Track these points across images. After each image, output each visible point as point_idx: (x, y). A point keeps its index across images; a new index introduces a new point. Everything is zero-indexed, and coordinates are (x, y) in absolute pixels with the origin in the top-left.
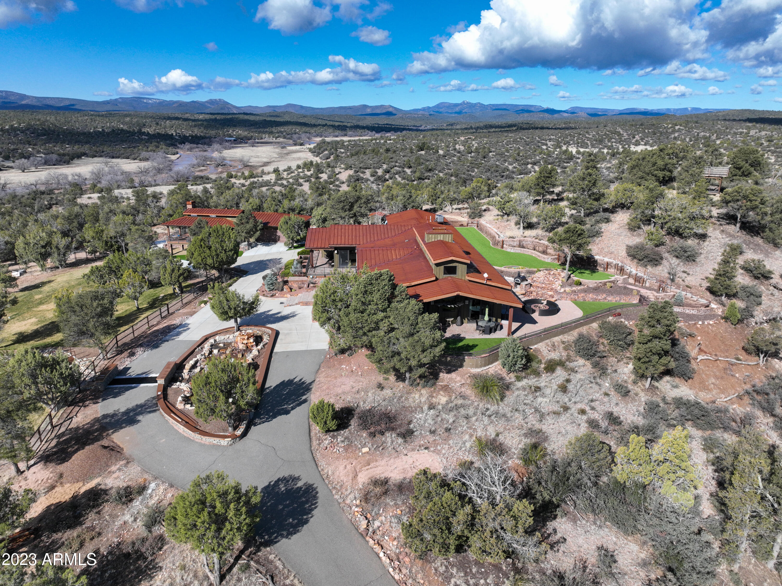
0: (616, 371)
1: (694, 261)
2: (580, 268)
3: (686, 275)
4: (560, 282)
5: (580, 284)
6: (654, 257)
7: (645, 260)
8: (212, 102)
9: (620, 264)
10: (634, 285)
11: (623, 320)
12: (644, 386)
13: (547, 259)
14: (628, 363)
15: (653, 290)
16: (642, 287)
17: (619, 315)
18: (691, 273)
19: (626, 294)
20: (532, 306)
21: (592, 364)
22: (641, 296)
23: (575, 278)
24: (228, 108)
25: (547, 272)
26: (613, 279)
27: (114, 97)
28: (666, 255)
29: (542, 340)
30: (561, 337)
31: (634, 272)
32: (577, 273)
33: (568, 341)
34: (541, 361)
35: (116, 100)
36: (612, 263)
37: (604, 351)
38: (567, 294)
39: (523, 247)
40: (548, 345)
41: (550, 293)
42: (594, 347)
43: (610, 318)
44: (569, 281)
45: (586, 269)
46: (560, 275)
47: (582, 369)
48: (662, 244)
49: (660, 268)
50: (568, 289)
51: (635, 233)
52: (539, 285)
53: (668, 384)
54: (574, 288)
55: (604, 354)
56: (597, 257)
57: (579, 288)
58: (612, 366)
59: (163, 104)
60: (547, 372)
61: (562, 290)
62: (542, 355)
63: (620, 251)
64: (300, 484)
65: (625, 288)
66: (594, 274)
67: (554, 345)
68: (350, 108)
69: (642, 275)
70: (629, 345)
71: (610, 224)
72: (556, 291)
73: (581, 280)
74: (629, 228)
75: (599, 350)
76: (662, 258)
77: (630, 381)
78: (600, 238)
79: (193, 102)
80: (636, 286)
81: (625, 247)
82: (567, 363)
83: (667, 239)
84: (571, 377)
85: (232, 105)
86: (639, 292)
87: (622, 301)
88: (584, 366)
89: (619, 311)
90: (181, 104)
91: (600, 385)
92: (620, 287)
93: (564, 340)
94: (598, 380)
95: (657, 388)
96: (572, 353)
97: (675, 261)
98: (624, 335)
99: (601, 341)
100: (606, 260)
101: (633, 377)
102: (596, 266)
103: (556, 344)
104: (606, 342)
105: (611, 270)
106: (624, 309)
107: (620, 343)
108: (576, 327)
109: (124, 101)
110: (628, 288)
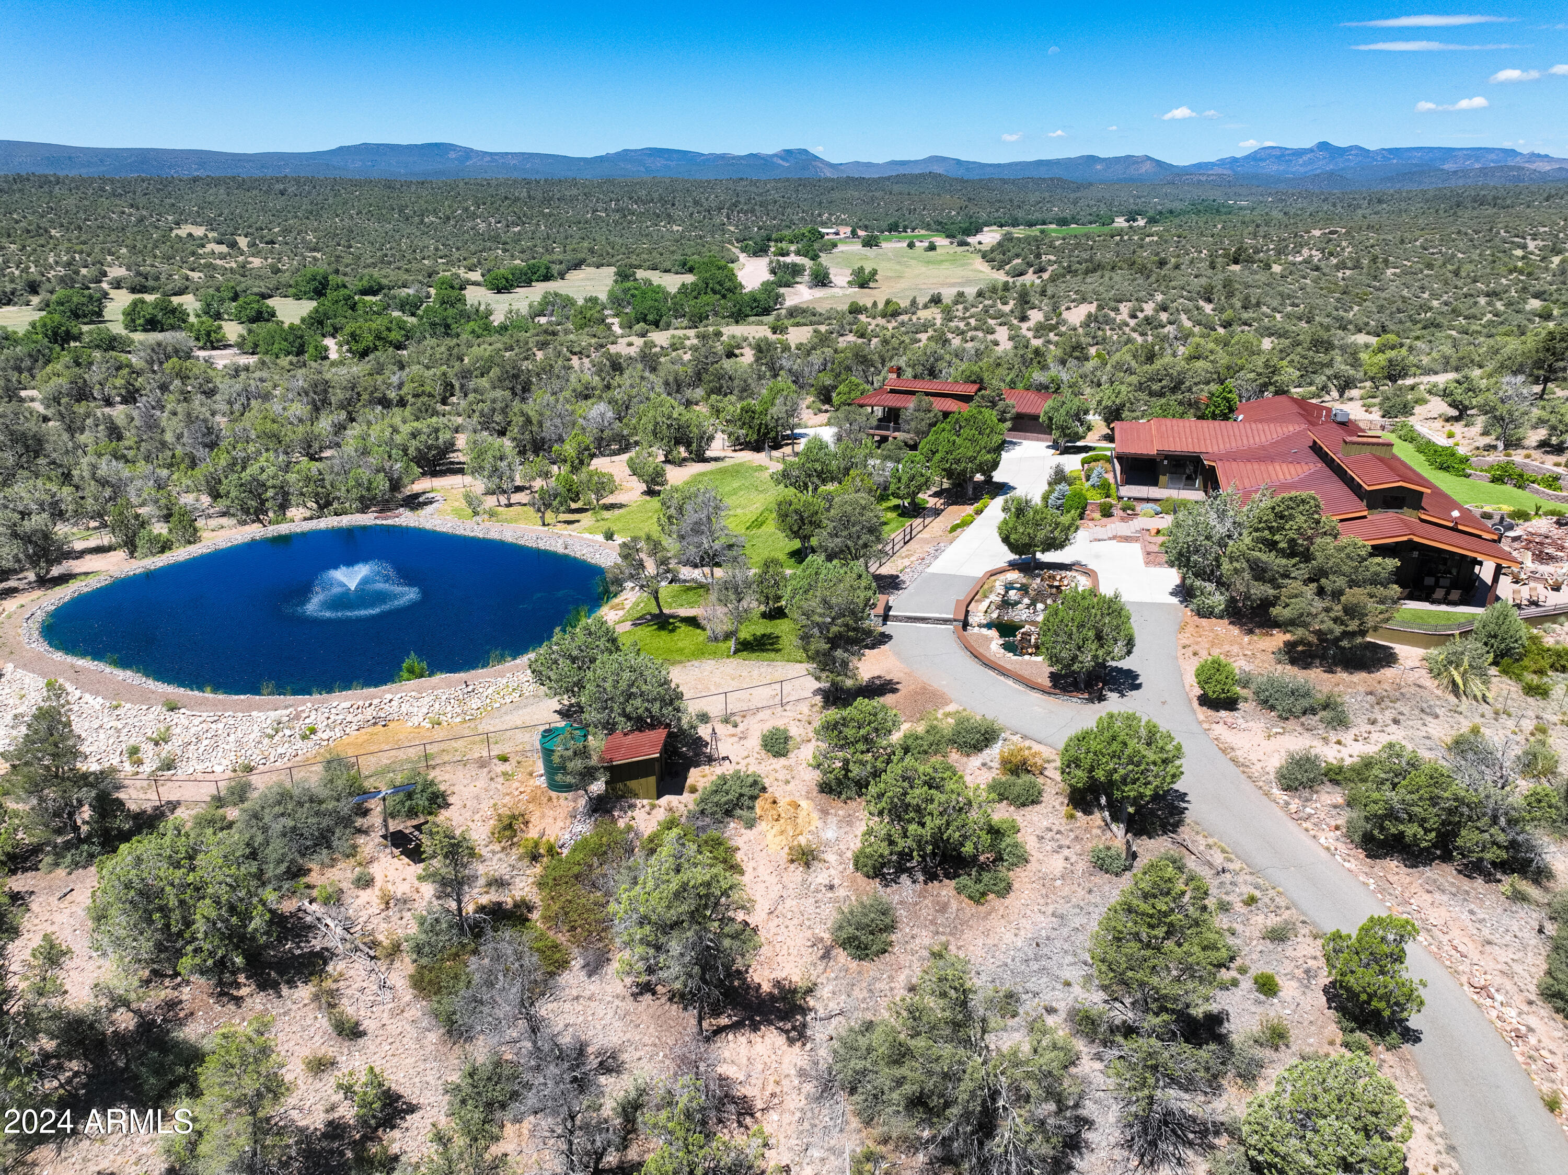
24: (816, 168)
27: (612, 150)
35: (616, 154)
59: (698, 161)
79: (752, 155)
85: (822, 161)
90: (729, 161)
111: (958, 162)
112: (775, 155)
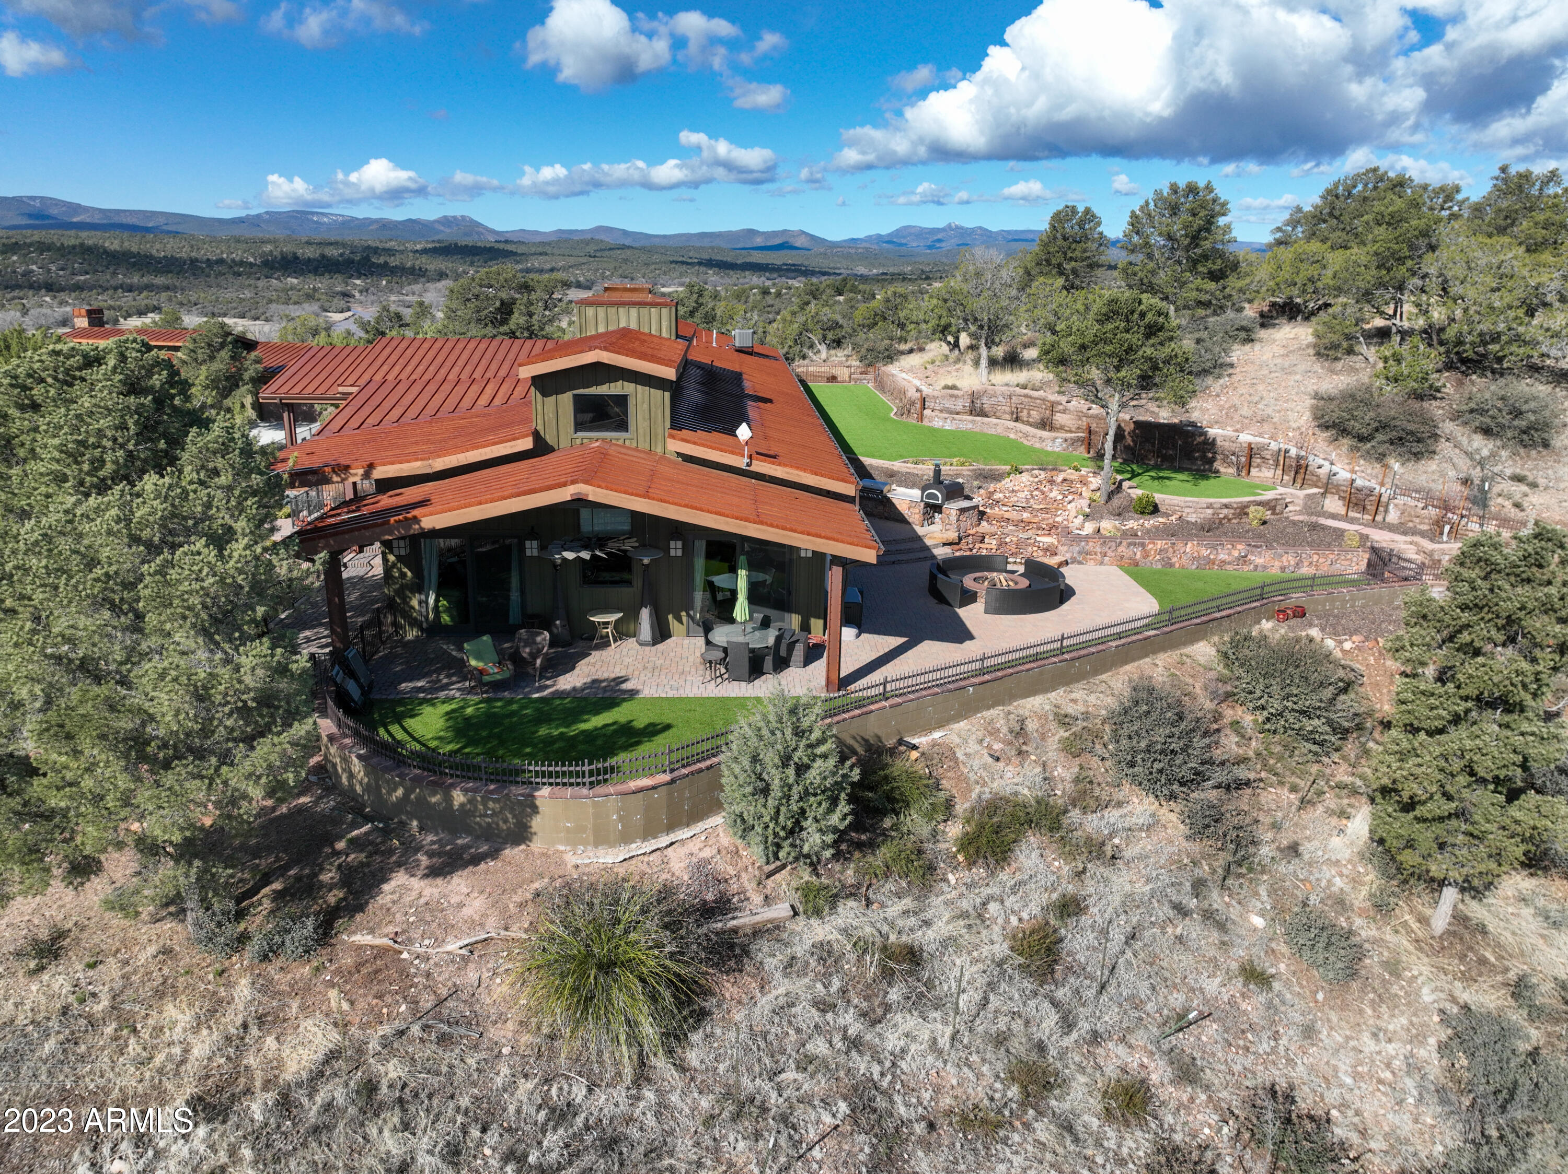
0: (1294, 850)
1: (1546, 445)
2: (1157, 467)
3: (1524, 488)
4: (1084, 503)
5: (1155, 510)
6: (1411, 427)
7: (1380, 437)
8: (446, 221)
9: (1293, 452)
10: (1345, 518)
11: (1315, 632)
12: (1424, 921)
13: (1053, 443)
14: (1343, 814)
15: (1414, 532)
16: (1373, 523)
17: (1300, 613)
18: (1542, 482)
19: (1317, 546)
20: (968, 581)
21: (1189, 818)
22: (1374, 550)
23: (1135, 491)
24: (479, 233)
25: (1043, 475)
26: (1269, 495)
27: (253, 212)
28: (1448, 427)
29: (967, 710)
30: (1057, 696)
31: (1343, 475)
32: (1145, 477)
33: (1086, 716)
34: (949, 805)
35: (258, 216)
36: (1265, 447)
37: (1242, 761)
38: (1105, 540)
39: (983, 414)
40: (994, 733)
41: (1047, 540)
42: (1199, 742)
43: (1267, 625)
44: (1116, 501)
45: (1180, 470)
46: (1084, 482)
47: (1143, 844)
48: (1434, 393)
49: (1431, 466)
50: (1108, 525)
51: (1339, 365)
52: (1013, 515)
53: (1527, 912)
54: (1132, 524)
55: (1242, 773)
56: (1212, 432)
57: (1151, 522)
58: (1276, 826)
59: (350, 223)
60: (971, 863)
61: (1089, 528)
62: (962, 778)
63: (1292, 416)
65: (1314, 527)
66: (1203, 483)
67: (1020, 732)
68: (719, 235)
69: (1373, 484)
70: (1344, 733)
71: (1257, 346)
72: (1066, 533)
73: (1158, 497)
74: (1318, 354)
75: (1218, 754)
76: (1435, 436)
77: (1360, 898)
78: (1225, 380)
79: (410, 221)
80: (1353, 521)
81: (1309, 402)
82: (1075, 814)
83: (1447, 383)
84: (1090, 887)
85: (486, 228)
86: (1364, 538)
87: (1306, 571)
88: (1149, 828)
89: (1297, 598)
90: (385, 225)
91: (1222, 926)
92: (1294, 523)
93: (1071, 709)
94: (1217, 900)
95: (1482, 930)
96: (1100, 769)
97: (1482, 445)
98: (1328, 693)
99: (1229, 713)
100: (1245, 438)
101: (1371, 878)
102: (1212, 461)
103: (1031, 726)
104: (1248, 719)
105: (1263, 473)
106: (1319, 594)
107: (1309, 725)
108: (1125, 655)
109: (274, 218)
110: (1324, 528)
111: (625, 233)
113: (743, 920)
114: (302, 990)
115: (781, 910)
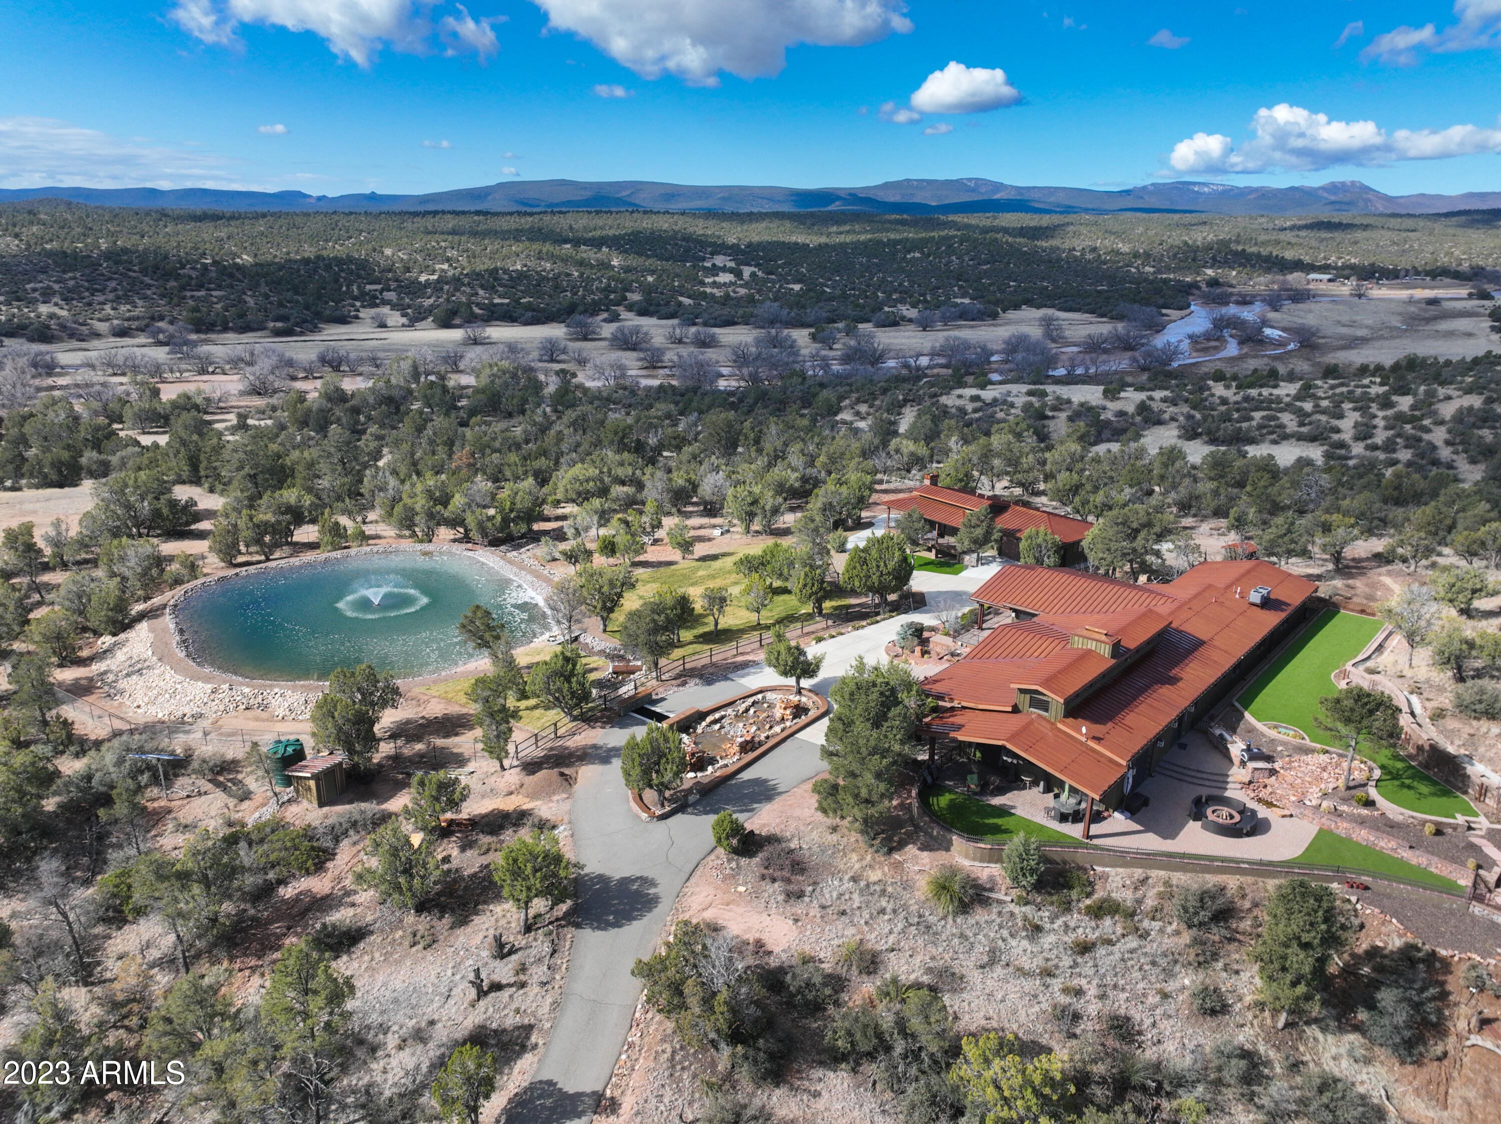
4: (1332, 786)
11: (1353, 898)
17: (1363, 888)
20: (1213, 810)
21: (1193, 939)
22: (1478, 875)
23: (1373, 789)
25: (1336, 759)
26: (1459, 820)
33: (1181, 886)
34: (1093, 893)
37: (1244, 932)
38: (1318, 812)
40: (1132, 877)
44: (1352, 791)
54: (1343, 807)
55: (1241, 937)
56: (1475, 766)
59: (1229, 193)
60: (1086, 914)
61: (1315, 802)
62: (1103, 887)
64: (652, 891)
65: (1469, 848)
67: (1143, 881)
73: (1378, 798)
84: (1124, 940)
87: (1433, 870)
91: (1169, 976)
93: (1174, 881)
94: (1177, 968)
102: (1468, 785)
103: (1151, 881)
105: (1492, 804)
108: (1224, 871)
109: (1158, 189)
112: (1322, 188)
113: (993, 895)
114: (880, 863)
115: (1009, 899)
